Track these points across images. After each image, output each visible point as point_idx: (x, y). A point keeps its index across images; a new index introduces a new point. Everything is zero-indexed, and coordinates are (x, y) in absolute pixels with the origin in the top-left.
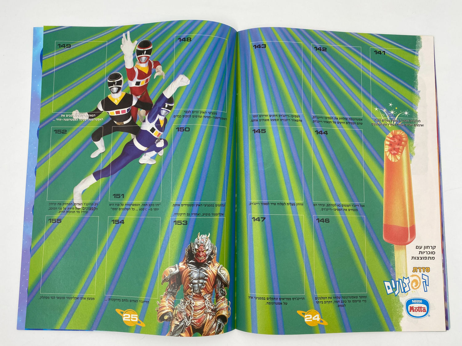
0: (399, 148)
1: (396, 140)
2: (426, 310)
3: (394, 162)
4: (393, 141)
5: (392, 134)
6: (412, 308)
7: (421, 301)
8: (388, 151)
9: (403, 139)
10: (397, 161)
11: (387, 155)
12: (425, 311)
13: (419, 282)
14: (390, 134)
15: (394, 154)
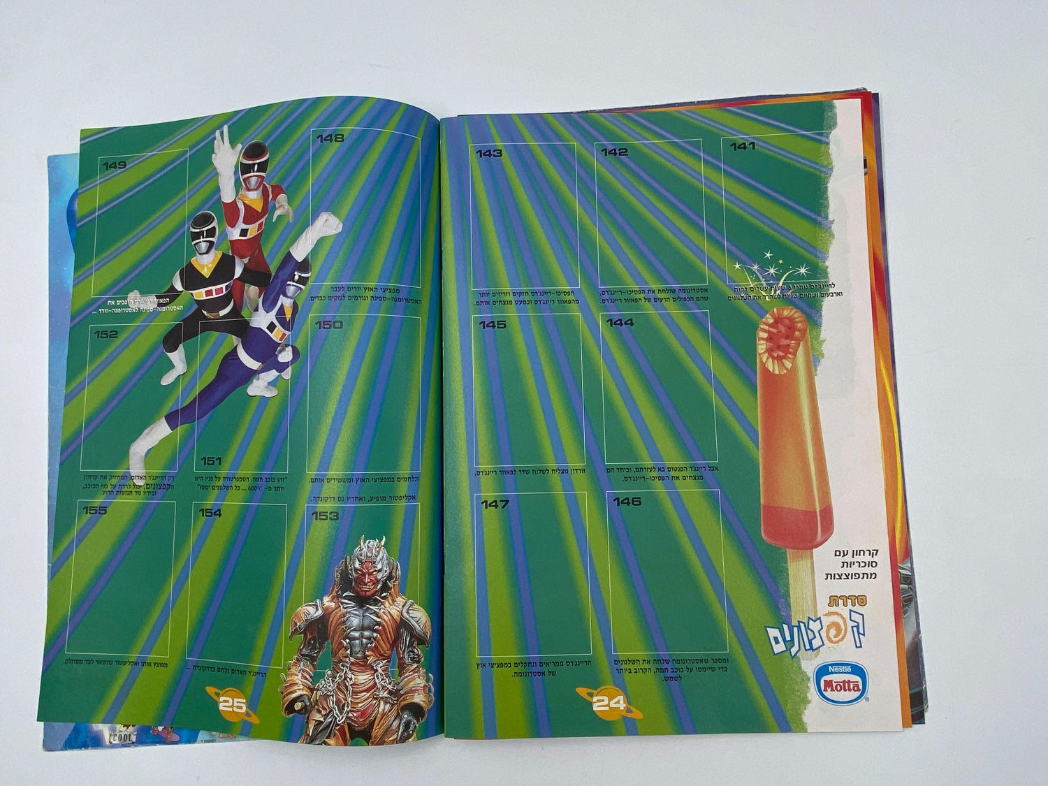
0: (789, 345)
1: (783, 329)
2: (861, 687)
3: (780, 374)
4: (774, 331)
5: (773, 315)
6: (829, 684)
7: (849, 669)
8: (765, 352)
9: (796, 326)
10: (785, 372)
11: (764, 360)
12: (859, 690)
13: (843, 627)
14: (768, 316)
15: (779, 358)
